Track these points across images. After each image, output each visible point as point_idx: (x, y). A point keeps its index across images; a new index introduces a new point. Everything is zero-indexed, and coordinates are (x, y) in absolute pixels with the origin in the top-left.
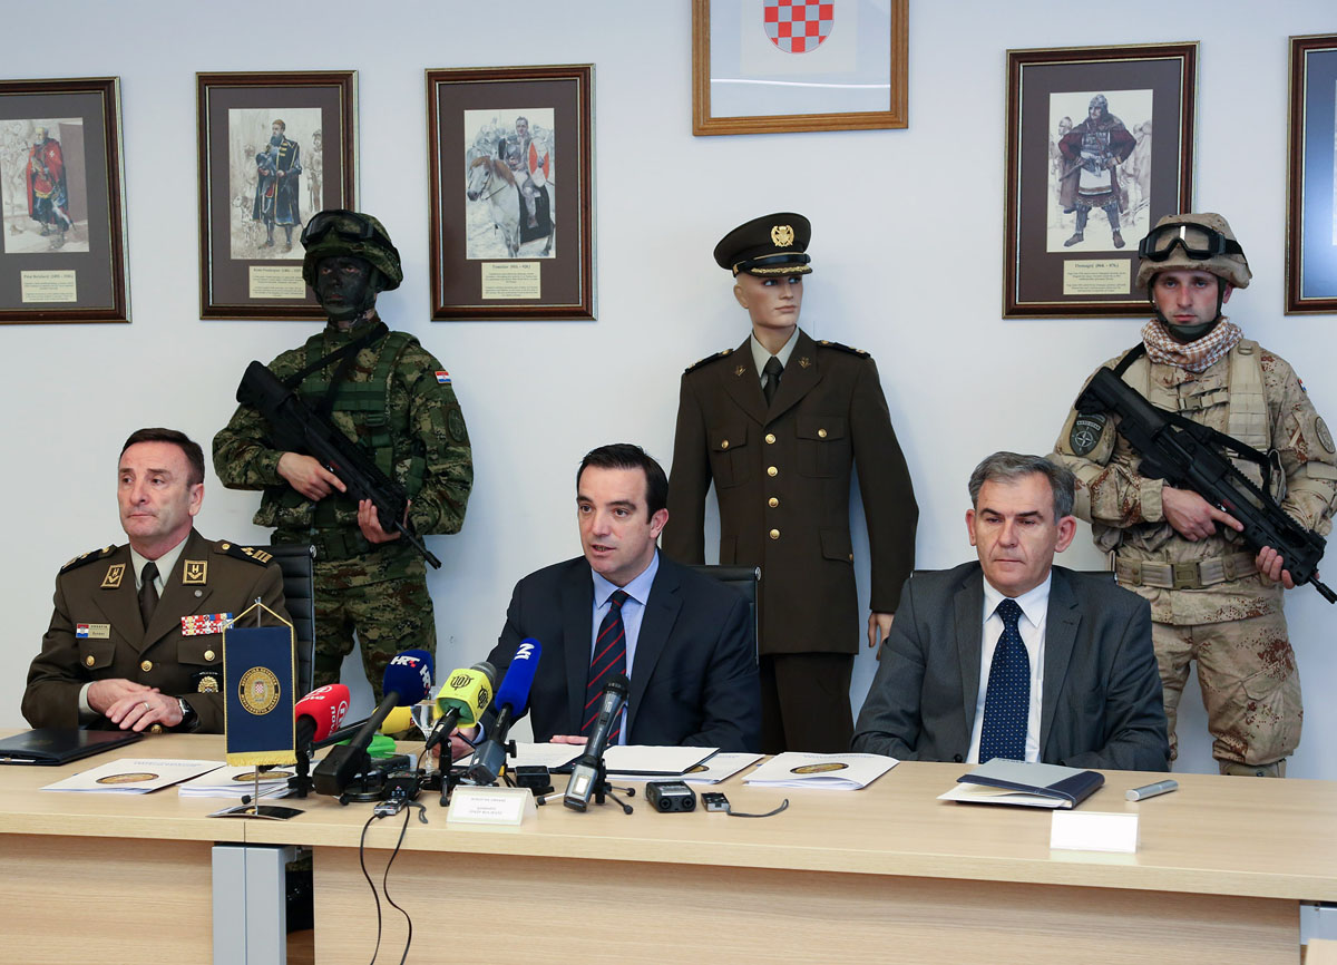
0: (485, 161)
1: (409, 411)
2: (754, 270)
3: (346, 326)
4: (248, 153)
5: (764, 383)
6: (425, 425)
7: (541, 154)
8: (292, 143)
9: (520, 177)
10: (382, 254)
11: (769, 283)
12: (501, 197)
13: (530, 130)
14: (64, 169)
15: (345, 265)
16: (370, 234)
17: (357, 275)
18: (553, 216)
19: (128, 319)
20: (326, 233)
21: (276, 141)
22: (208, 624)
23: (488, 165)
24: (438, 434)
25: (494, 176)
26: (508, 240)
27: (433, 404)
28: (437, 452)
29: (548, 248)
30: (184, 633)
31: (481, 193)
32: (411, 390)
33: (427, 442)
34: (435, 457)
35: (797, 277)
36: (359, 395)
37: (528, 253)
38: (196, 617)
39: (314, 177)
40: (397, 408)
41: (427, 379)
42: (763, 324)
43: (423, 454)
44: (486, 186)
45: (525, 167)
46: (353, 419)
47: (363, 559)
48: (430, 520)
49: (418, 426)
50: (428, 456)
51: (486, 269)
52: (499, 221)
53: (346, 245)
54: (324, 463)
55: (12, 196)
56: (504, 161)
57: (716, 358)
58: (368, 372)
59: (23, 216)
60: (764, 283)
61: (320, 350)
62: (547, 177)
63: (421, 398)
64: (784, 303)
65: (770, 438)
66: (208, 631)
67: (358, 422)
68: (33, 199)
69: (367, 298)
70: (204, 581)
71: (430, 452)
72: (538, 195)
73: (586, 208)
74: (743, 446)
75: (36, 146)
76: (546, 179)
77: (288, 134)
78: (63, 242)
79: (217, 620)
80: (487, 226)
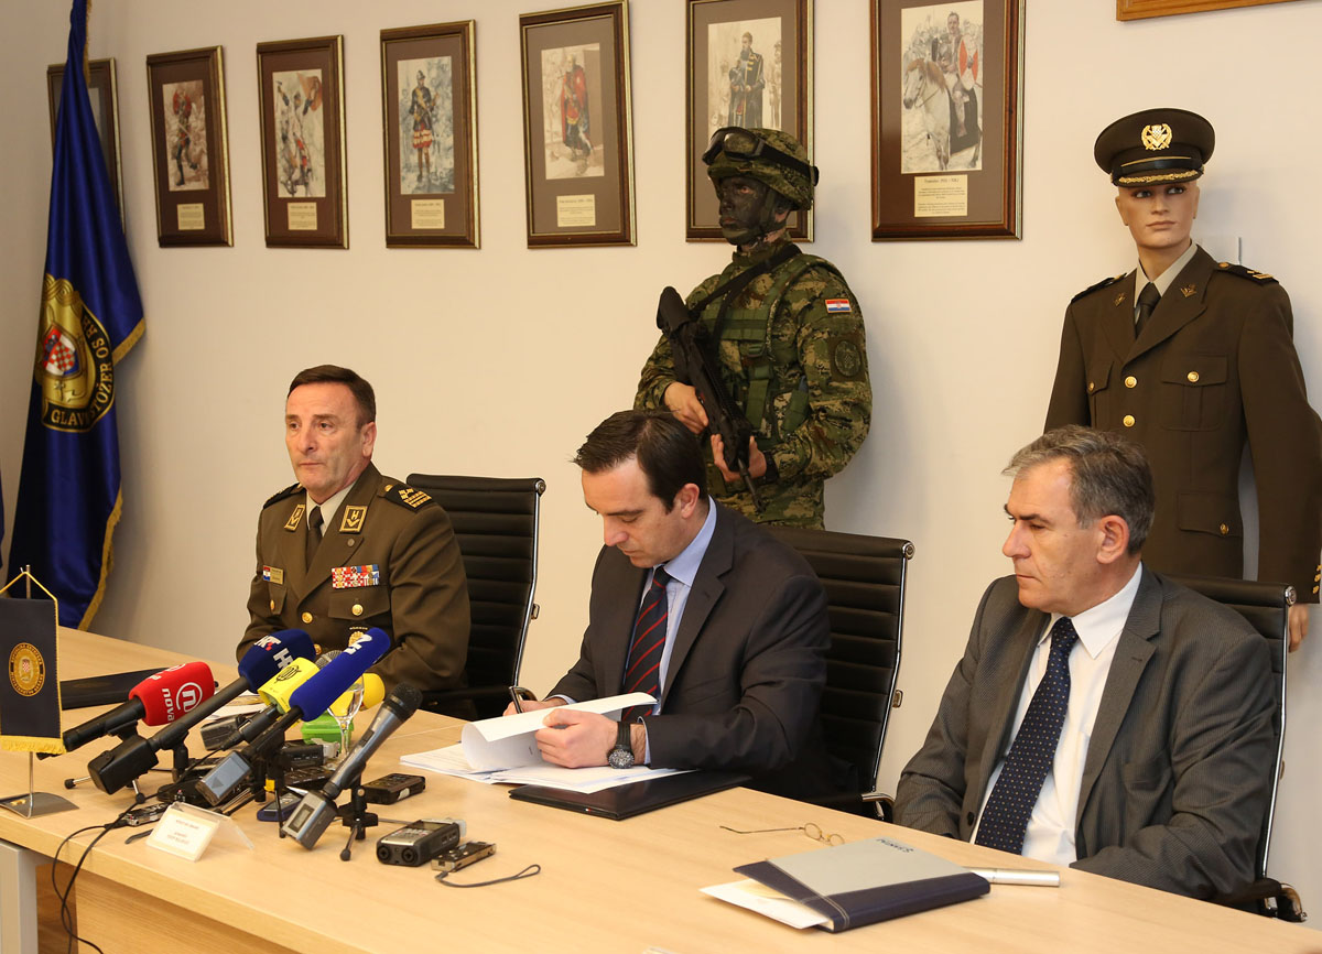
0: (919, 62)
1: (795, 342)
2: (1122, 180)
3: (747, 250)
4: (723, 68)
5: (1137, 314)
6: (810, 358)
7: (970, 54)
8: (758, 56)
9: (951, 79)
11: (1140, 195)
13: (961, 26)
14: (587, 95)
15: (740, 186)
17: (753, 196)
19: (633, 242)
20: (717, 153)
21: (746, 55)
22: (355, 576)
23: (922, 69)
24: (821, 367)
25: (927, 80)
26: (939, 151)
27: (820, 335)
28: (819, 387)
29: (975, 159)
30: (334, 585)
33: (809, 375)
34: (817, 392)
36: (744, 324)
37: (958, 165)
38: (347, 569)
39: (775, 92)
40: (784, 339)
41: (816, 307)
44: (920, 92)
45: (955, 69)
46: (739, 349)
47: (740, 498)
48: (797, 458)
49: (803, 359)
50: (810, 391)
51: (918, 183)
52: (931, 130)
53: (733, 165)
55: (551, 124)
56: (936, 65)
58: (760, 298)
59: (559, 143)
60: (1135, 195)
62: (975, 78)
63: (807, 329)
64: (1156, 218)
65: (1131, 381)
66: (356, 583)
67: (743, 353)
68: (565, 125)
70: (358, 529)
71: (812, 388)
72: (967, 99)
74: (1105, 389)
75: (567, 73)
76: (973, 81)
77: (755, 48)
78: (585, 167)
79: (364, 572)
80: (920, 137)
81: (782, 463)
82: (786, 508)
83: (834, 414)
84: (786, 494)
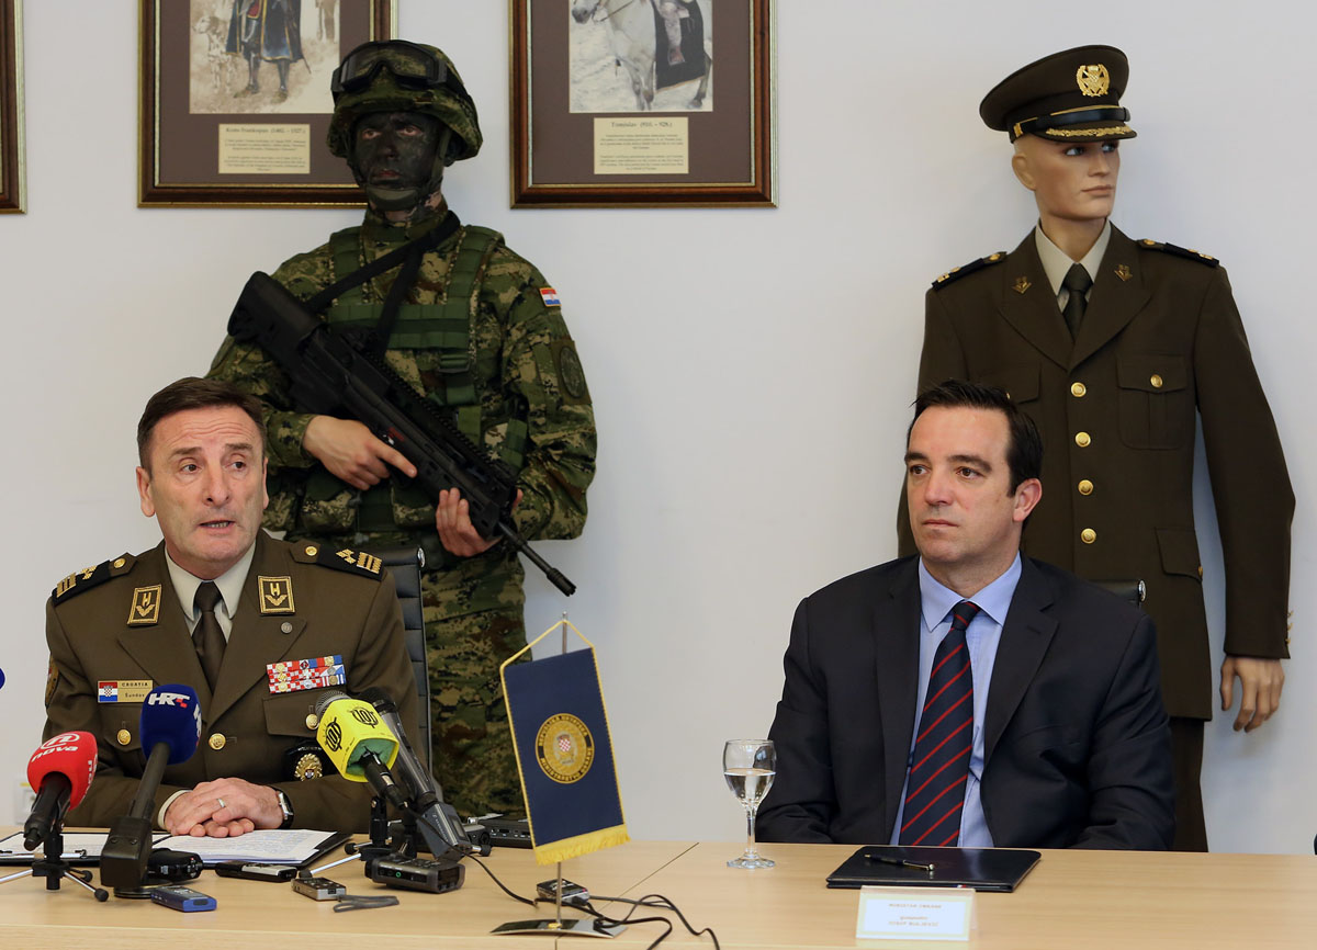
1: (501, 350)
2: (1051, 132)
3: (401, 219)
5: (1062, 303)
6: (527, 372)
10: (456, 107)
11: (1072, 152)
12: (626, 17)
15: (402, 125)
16: (442, 78)
17: (420, 140)
18: (708, 46)
19: (22, 207)
20: (376, 76)
22: (307, 673)
24: (547, 385)
26: (636, 83)
27: (538, 339)
28: (545, 413)
29: (700, 97)
30: (272, 689)
31: (594, 11)
32: (505, 318)
33: (530, 397)
34: (541, 421)
35: (1112, 143)
36: (425, 325)
37: (668, 103)
38: (290, 664)
40: (483, 346)
41: (529, 299)
42: (1059, 214)
43: (523, 415)
46: (417, 362)
48: (538, 515)
49: (514, 373)
50: (531, 419)
51: (600, 126)
52: (622, 53)
53: (406, 95)
54: (379, 431)
57: (980, 266)
58: (438, 289)
60: (1065, 152)
61: (356, 254)
63: (519, 330)
64: (1096, 182)
65: (1078, 389)
66: (309, 684)
67: (424, 369)
69: (433, 175)
70: (291, 608)
71: (534, 414)
72: (685, 14)
73: (763, 34)
74: (1035, 400)
79: (320, 667)
80: (603, 62)
81: (524, 523)
82: (500, 591)
83: (575, 451)
84: (498, 572)
